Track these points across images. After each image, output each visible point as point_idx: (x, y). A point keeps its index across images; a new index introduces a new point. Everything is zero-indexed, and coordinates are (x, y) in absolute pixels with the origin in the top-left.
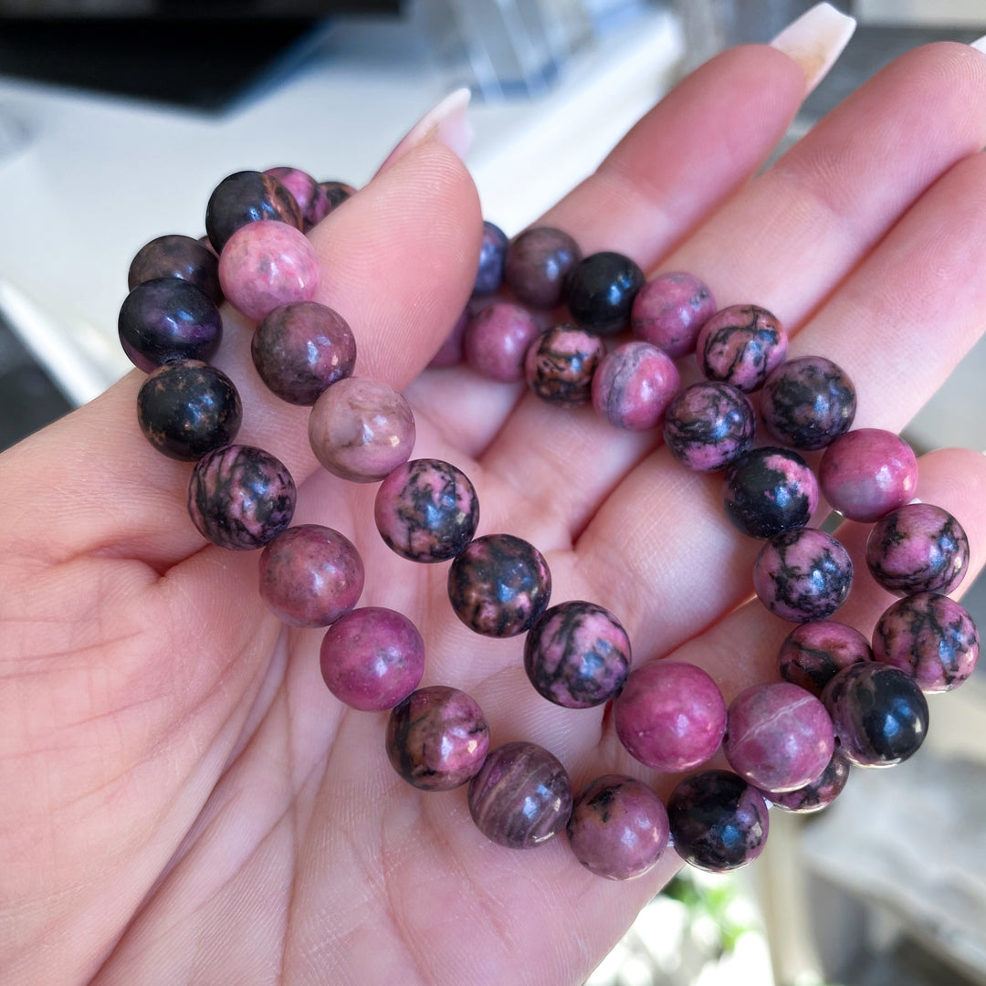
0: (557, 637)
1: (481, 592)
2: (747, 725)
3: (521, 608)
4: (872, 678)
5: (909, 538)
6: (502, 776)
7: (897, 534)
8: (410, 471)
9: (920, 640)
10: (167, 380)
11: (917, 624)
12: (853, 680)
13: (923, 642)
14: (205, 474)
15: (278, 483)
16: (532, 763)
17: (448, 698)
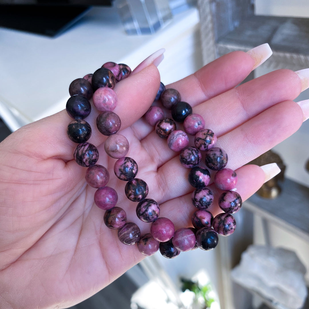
0: (145, 207)
1: (132, 192)
2: (177, 238)
3: (139, 198)
4: (206, 233)
5: (225, 201)
6: (126, 231)
7: (223, 199)
8: (125, 161)
9: (220, 226)
10: (76, 126)
11: (220, 222)
12: (203, 232)
13: (220, 227)
14: (79, 150)
15: (95, 156)
16: (134, 229)
17: (120, 212)
